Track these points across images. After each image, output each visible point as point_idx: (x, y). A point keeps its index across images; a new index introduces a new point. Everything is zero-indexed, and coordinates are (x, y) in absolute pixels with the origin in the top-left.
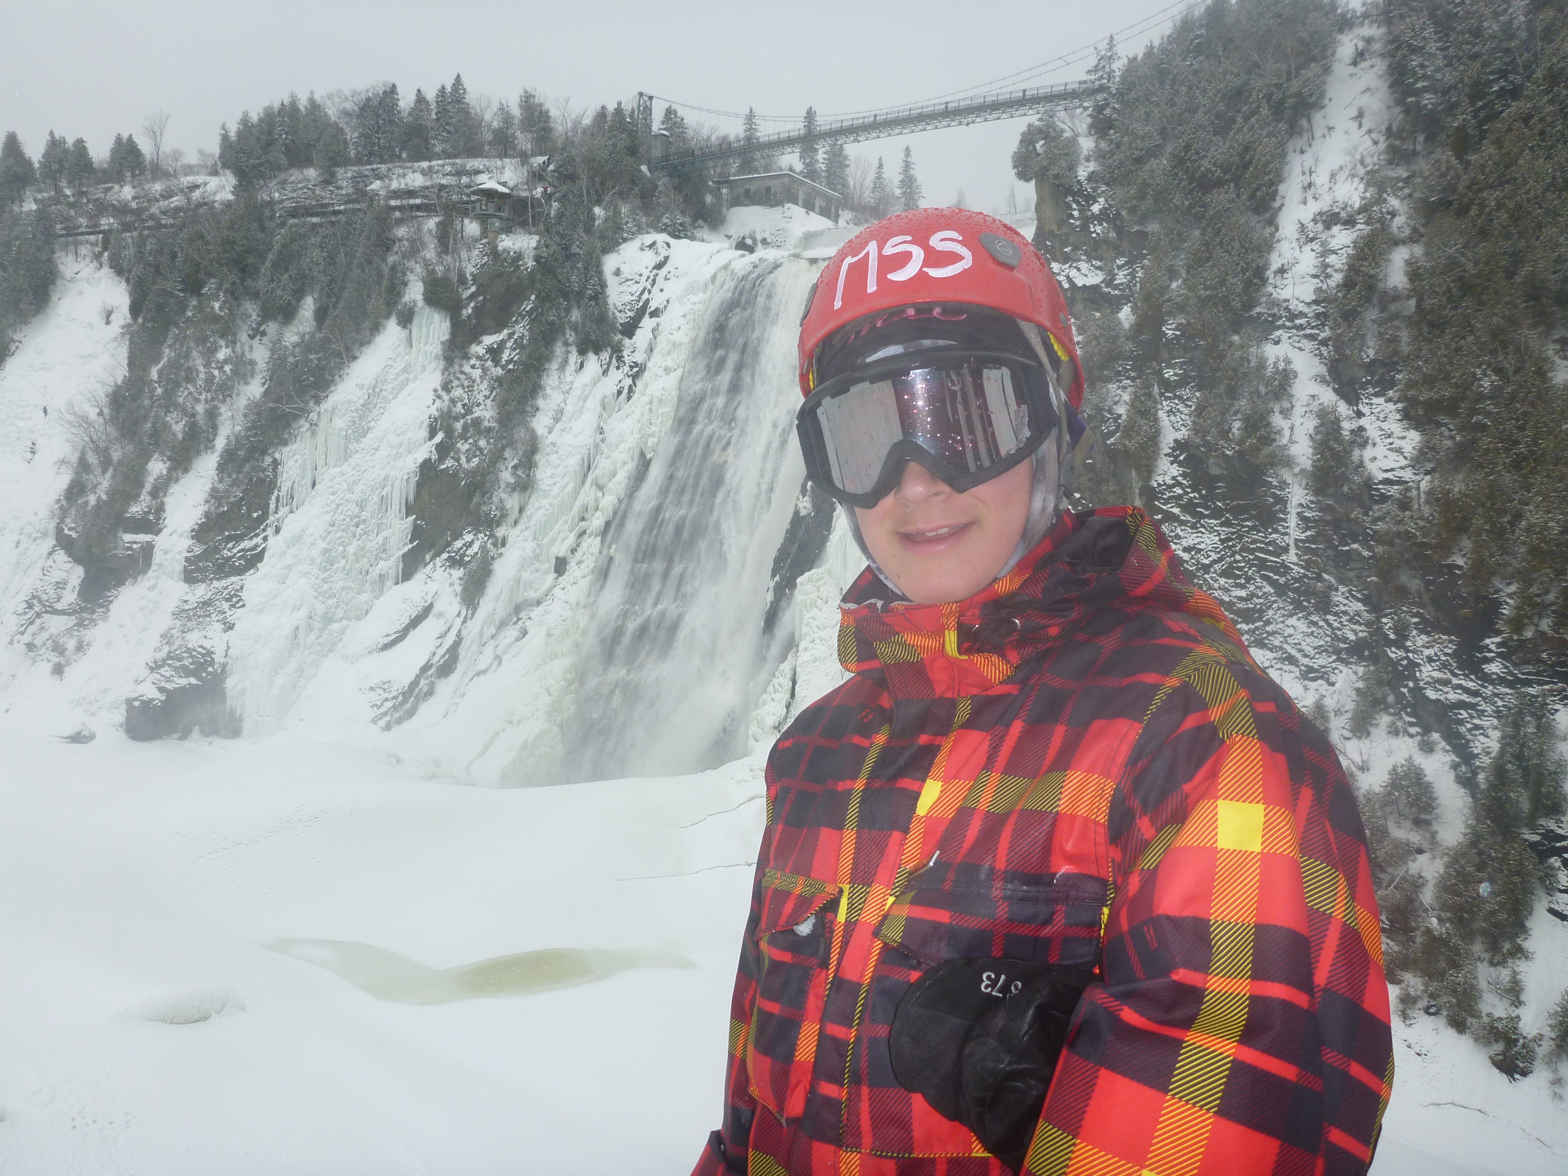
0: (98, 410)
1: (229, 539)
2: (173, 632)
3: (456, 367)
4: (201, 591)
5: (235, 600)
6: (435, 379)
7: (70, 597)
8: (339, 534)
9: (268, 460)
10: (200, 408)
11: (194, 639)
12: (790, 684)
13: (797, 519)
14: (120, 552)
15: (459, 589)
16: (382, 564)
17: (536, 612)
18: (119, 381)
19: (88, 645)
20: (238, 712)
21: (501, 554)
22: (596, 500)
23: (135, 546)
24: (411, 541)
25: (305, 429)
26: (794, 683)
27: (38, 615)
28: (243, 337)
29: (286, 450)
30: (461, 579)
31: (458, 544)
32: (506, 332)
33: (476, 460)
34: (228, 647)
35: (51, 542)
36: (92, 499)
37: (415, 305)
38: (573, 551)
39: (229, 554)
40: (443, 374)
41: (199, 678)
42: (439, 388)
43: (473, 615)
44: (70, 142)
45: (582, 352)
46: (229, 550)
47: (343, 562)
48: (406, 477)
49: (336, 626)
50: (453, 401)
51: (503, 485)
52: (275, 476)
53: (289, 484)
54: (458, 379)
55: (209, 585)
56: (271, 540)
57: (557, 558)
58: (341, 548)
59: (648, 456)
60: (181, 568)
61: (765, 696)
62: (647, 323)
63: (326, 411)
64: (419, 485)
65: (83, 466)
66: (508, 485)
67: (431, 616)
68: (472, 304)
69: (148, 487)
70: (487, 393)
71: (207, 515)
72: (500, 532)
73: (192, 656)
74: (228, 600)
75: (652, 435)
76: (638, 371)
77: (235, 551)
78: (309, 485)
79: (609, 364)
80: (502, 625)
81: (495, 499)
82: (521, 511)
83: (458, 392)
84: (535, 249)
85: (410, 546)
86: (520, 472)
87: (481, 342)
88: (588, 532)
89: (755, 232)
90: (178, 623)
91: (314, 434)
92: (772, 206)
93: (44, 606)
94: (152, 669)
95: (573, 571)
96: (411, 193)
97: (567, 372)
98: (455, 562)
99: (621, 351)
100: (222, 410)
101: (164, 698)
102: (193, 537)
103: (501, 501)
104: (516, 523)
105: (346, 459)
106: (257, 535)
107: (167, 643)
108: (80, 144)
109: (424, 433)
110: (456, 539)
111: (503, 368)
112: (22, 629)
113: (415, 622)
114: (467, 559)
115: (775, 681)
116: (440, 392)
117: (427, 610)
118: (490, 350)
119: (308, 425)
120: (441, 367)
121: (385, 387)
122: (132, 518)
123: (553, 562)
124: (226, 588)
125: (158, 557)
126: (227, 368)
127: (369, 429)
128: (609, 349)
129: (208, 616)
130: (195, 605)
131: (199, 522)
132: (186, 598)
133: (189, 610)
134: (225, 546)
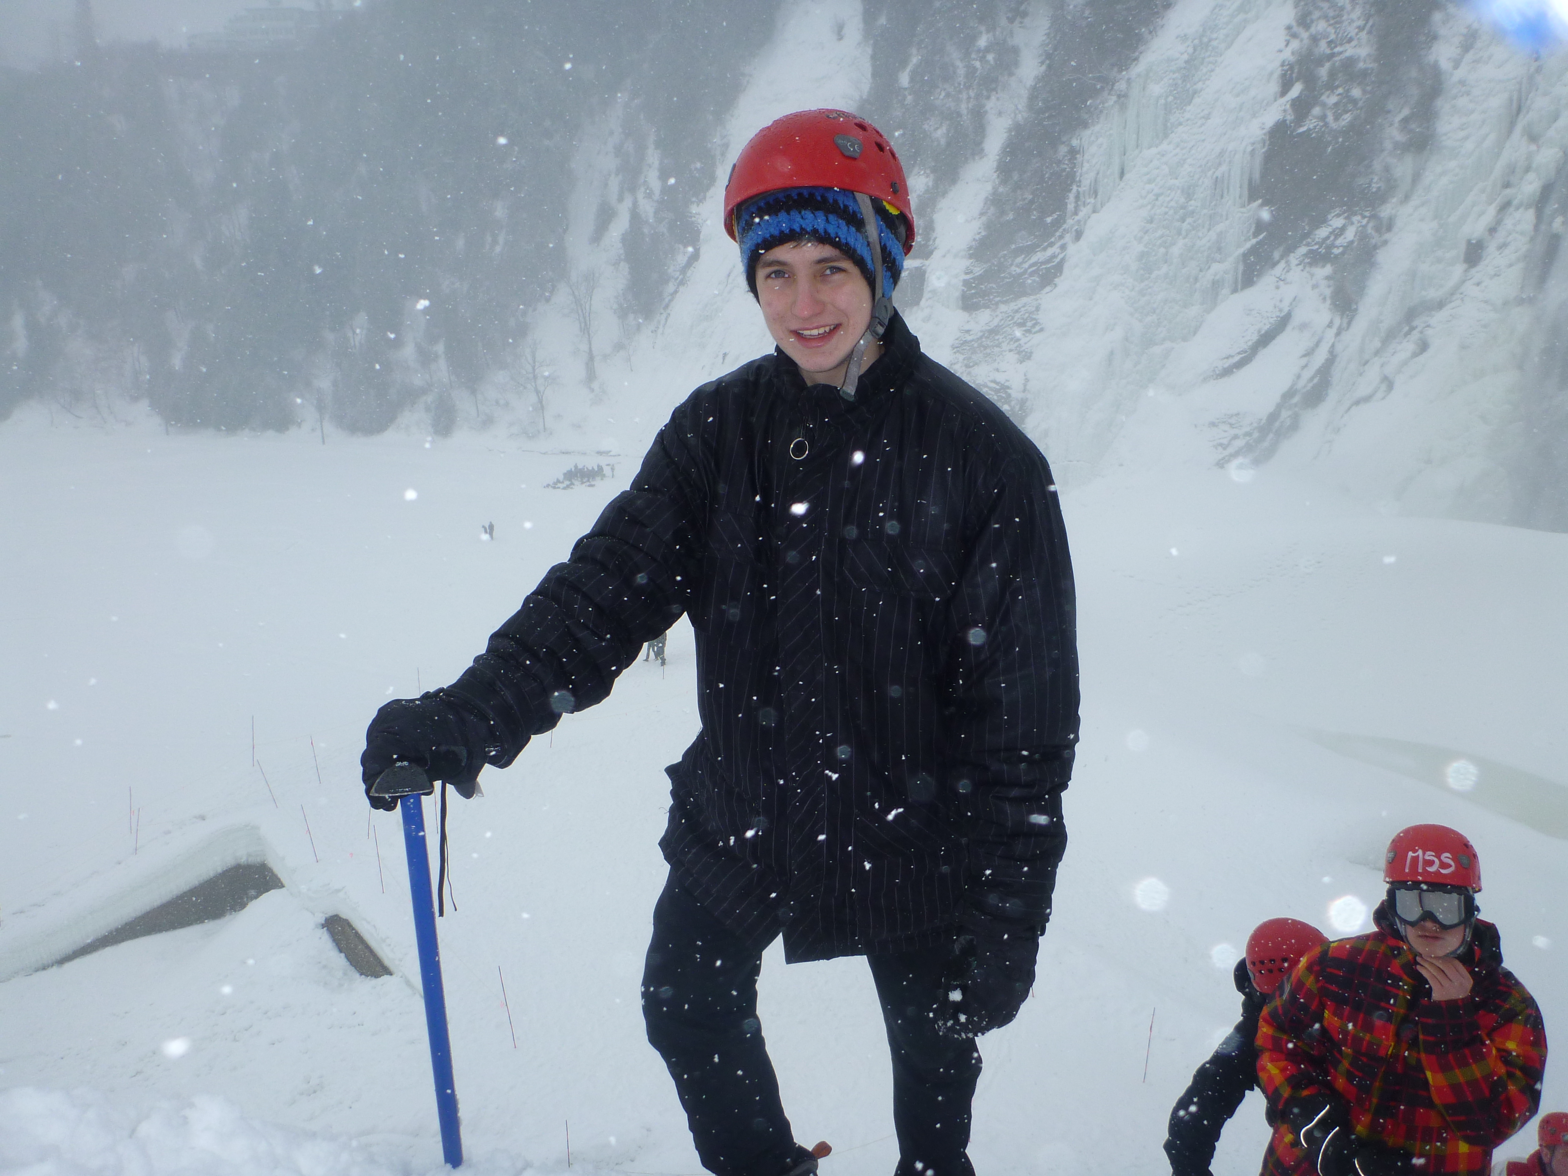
1: (1017, 252)
4: (984, 318)
5: (1029, 324)
6: (1285, 13)
8: (1159, 233)
9: (1063, 150)
10: (964, 108)
11: (985, 373)
15: (1328, 292)
16: (1216, 267)
17: (1438, 318)
18: (865, 93)
21: (1386, 242)
22: (1530, 157)
24: (1255, 235)
25: (1111, 103)
28: (1003, 22)
29: (1087, 132)
30: (1328, 278)
31: (1322, 232)
33: (1347, 118)
34: (1027, 380)
38: (1492, 230)
39: (1018, 270)
42: (1294, 24)
43: (1349, 323)
46: (1018, 266)
47: (1165, 269)
48: (1250, 148)
49: (1157, 350)
50: (1315, 39)
51: (1388, 145)
52: (1073, 168)
53: (1092, 175)
54: (1320, 8)
55: (994, 310)
56: (1072, 249)
57: (1469, 242)
58: (1162, 250)
60: (957, 294)
63: (1139, 75)
64: (1268, 158)
66: (1396, 145)
67: (1289, 328)
70: (1361, 23)
71: (988, 226)
72: (1386, 211)
74: (1021, 325)
77: (1026, 265)
78: (1117, 175)
80: (1390, 336)
81: (1377, 165)
82: (1416, 178)
83: (1321, 26)
85: (1254, 241)
86: (1413, 126)
88: (1515, 202)
90: (961, 357)
91: (1123, 108)
95: (1493, 259)
98: (1316, 258)
100: (988, 108)
102: (971, 256)
103: (1387, 169)
104: (1407, 198)
105: (1166, 136)
106: (1051, 245)
109: (1274, 87)
110: (1318, 227)
113: (1266, 339)
114: (1336, 251)
116: (1295, 29)
117: (1283, 323)
119: (1114, 98)
121: (1214, 36)
123: (1463, 247)
124: (1017, 311)
125: (931, 284)
126: (990, 57)
127: (1195, 92)
129: (998, 346)
130: (980, 334)
131: (977, 237)
132: (967, 327)
133: (972, 341)
134: (1013, 261)
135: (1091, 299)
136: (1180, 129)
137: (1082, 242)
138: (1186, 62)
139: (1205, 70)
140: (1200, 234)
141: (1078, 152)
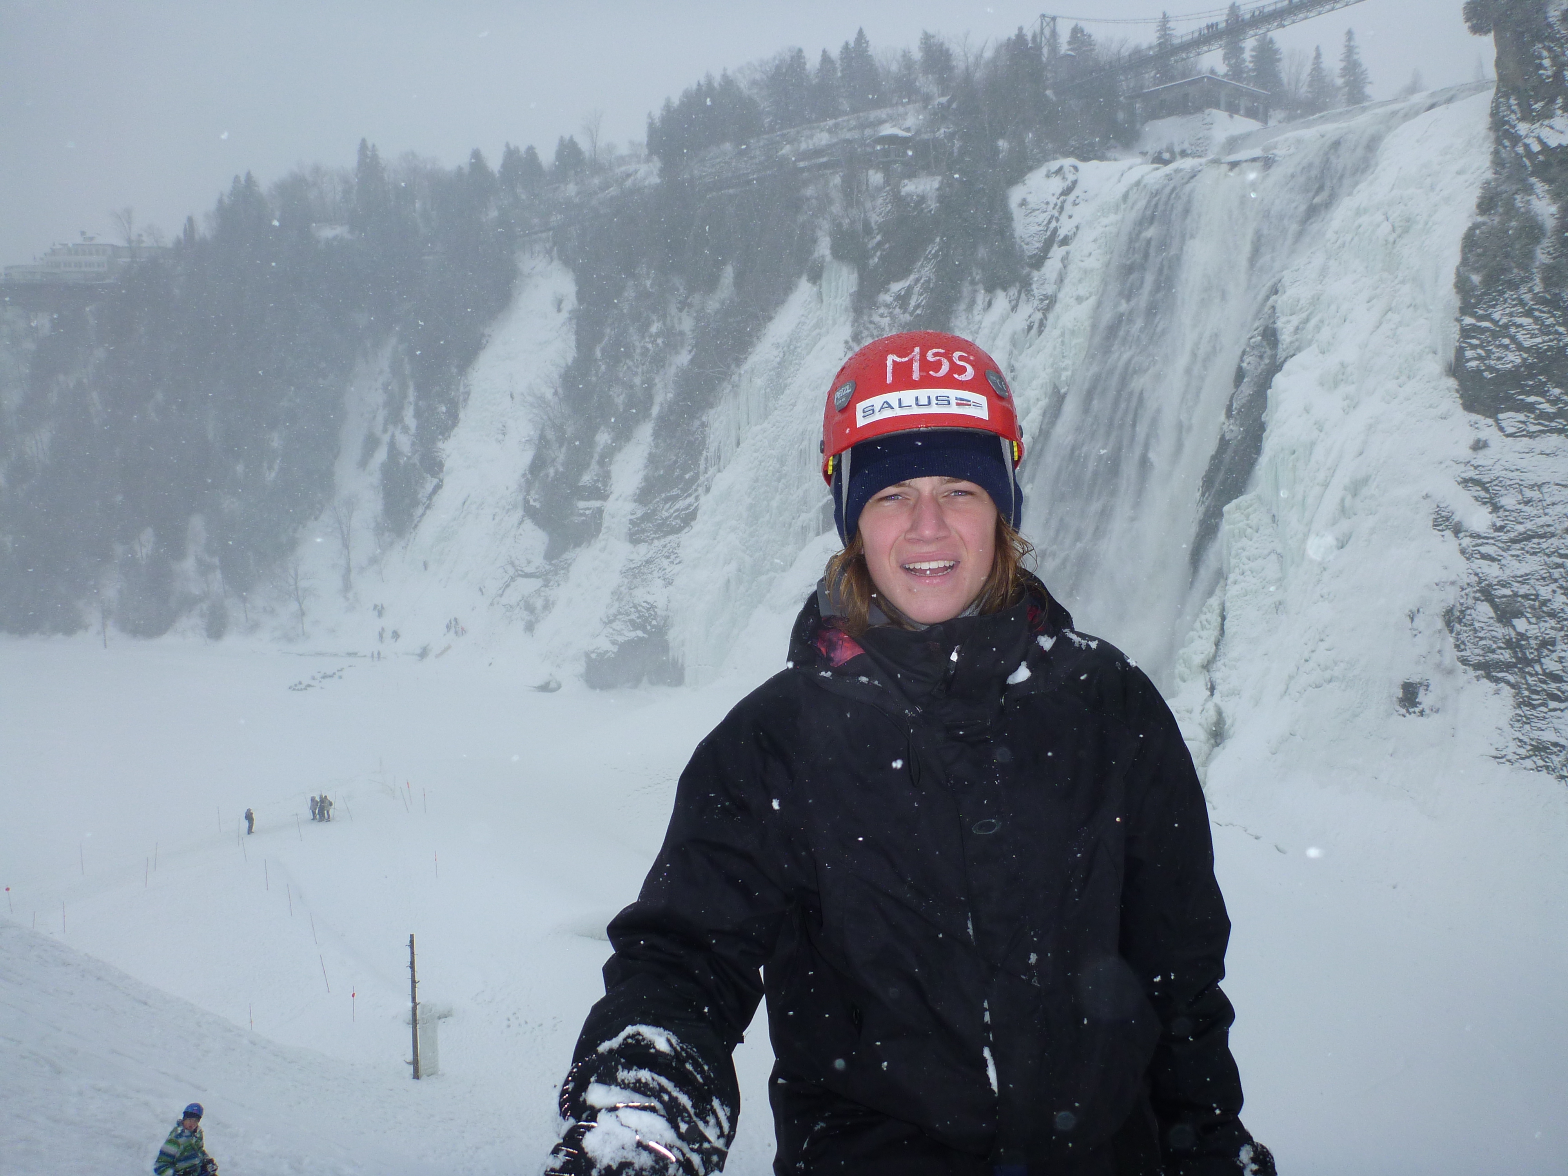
0: (553, 390)
1: (666, 500)
2: (622, 589)
3: (866, 318)
4: (643, 551)
5: (673, 557)
6: (845, 331)
7: (538, 561)
9: (697, 423)
10: (637, 380)
11: (641, 595)
12: (1219, 619)
13: (1224, 443)
14: (577, 519)
16: (804, 517)
18: (570, 361)
19: (553, 603)
20: (680, 661)
23: (587, 512)
25: (727, 391)
26: (1223, 618)
27: (513, 579)
28: (673, 309)
29: (712, 412)
32: (912, 277)
34: (669, 601)
35: (520, 513)
36: (551, 471)
37: (824, 261)
39: (667, 515)
40: (852, 326)
41: (645, 630)
42: (850, 340)
44: (523, 149)
45: (990, 289)
46: (667, 510)
47: (768, 516)
49: (764, 578)
52: (704, 439)
53: (716, 444)
54: (868, 329)
55: (650, 544)
56: (703, 499)
59: (1063, 391)
60: (626, 530)
61: (1192, 633)
62: (1057, 252)
63: (746, 372)
65: (542, 443)
68: (878, 253)
69: (596, 457)
71: (646, 479)
73: (638, 611)
74: (668, 557)
75: (1065, 369)
76: (1049, 303)
77: (672, 511)
78: (734, 444)
79: (1018, 300)
84: (937, 190)
87: (888, 290)
89: (1172, 144)
90: (626, 581)
91: (736, 395)
92: (1191, 113)
93: (517, 571)
94: (606, 624)
96: (818, 152)
97: (975, 312)
99: (1031, 284)
100: (657, 381)
101: (616, 650)
102: (635, 501)
105: (766, 417)
106: (690, 495)
107: (617, 600)
108: (531, 150)
111: (911, 314)
112: (500, 592)
115: (1203, 617)
116: (851, 343)
118: (898, 297)
119: (730, 387)
120: (851, 319)
121: (799, 345)
122: (584, 487)
124: (665, 546)
125: (607, 521)
126: (660, 341)
127: (786, 386)
128: (1018, 285)
129: (651, 573)
130: (640, 563)
131: (640, 486)
132: (632, 557)
133: (635, 568)
134: (663, 507)
135: (715, 539)
136: (776, 412)
137: (710, 495)
138: (779, 363)
139: (792, 370)
140: (792, 492)
141: (707, 426)
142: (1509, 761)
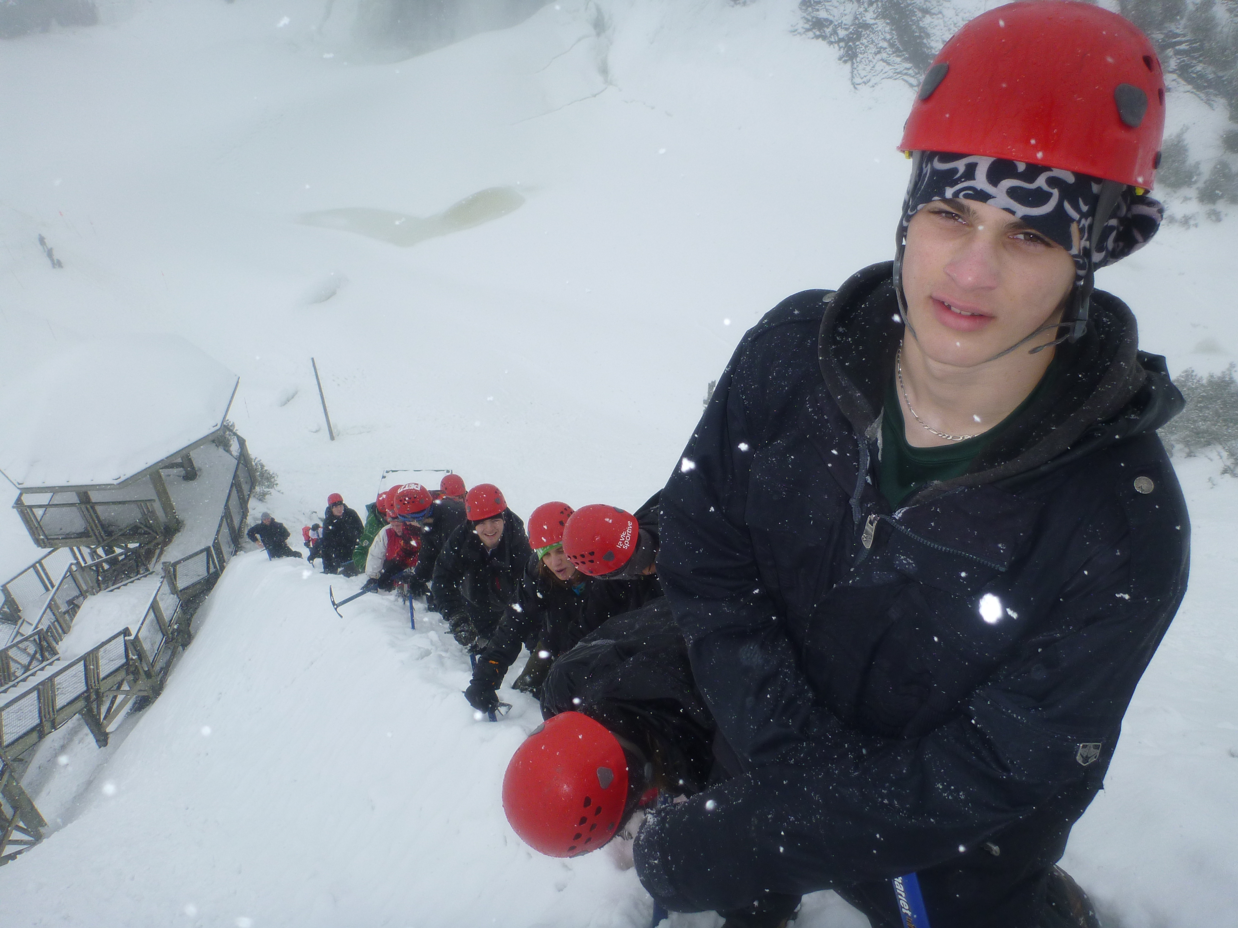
142: (799, 33)
